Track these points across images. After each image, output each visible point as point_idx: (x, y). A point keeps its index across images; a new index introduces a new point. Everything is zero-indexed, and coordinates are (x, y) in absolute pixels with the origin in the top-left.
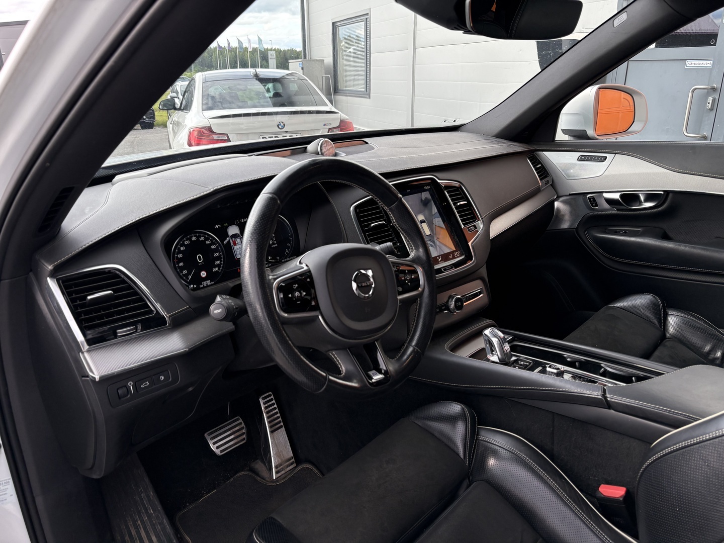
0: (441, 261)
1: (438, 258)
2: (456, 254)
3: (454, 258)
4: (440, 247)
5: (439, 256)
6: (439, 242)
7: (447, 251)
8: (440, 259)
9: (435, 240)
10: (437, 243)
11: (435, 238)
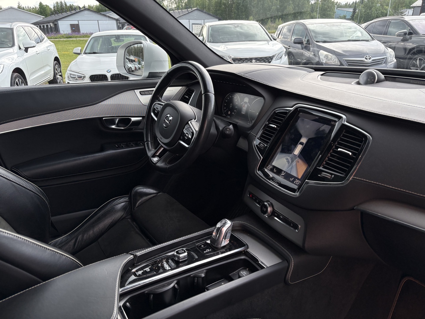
0: (282, 175)
1: (283, 172)
2: (297, 181)
3: (292, 182)
4: (292, 168)
5: (285, 172)
6: (296, 164)
7: (294, 174)
8: (283, 174)
9: (295, 161)
10: (294, 163)
11: (296, 160)
